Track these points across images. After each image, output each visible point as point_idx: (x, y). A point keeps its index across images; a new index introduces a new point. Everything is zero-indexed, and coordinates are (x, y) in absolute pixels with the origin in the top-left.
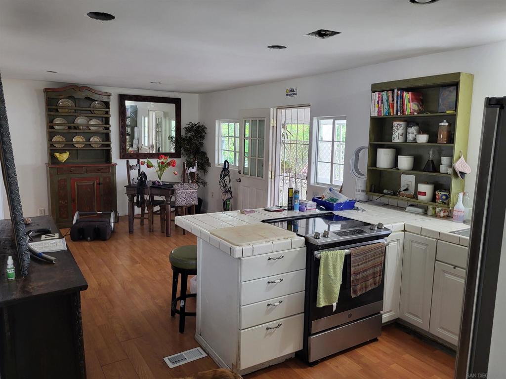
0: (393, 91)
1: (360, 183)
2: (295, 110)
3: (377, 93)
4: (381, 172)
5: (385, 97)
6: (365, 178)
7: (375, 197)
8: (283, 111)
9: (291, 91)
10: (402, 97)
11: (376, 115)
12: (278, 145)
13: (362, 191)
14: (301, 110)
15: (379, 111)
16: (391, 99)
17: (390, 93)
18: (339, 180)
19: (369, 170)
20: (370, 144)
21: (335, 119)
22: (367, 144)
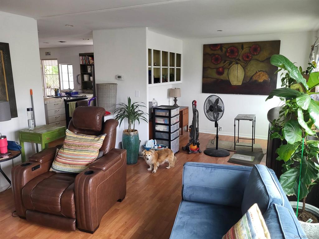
0: (86, 56)
1: (80, 87)
2: (50, 61)
3: (81, 57)
4: (86, 82)
5: (84, 58)
6: (81, 85)
7: (85, 91)
8: (44, 61)
9: (48, 53)
10: (89, 58)
11: (82, 64)
12: (44, 75)
13: (81, 89)
14: (53, 61)
15: (83, 63)
16: (85, 59)
17: (85, 57)
18: (72, 87)
19: (82, 82)
20: (81, 73)
21: (68, 65)
22: (80, 73)
